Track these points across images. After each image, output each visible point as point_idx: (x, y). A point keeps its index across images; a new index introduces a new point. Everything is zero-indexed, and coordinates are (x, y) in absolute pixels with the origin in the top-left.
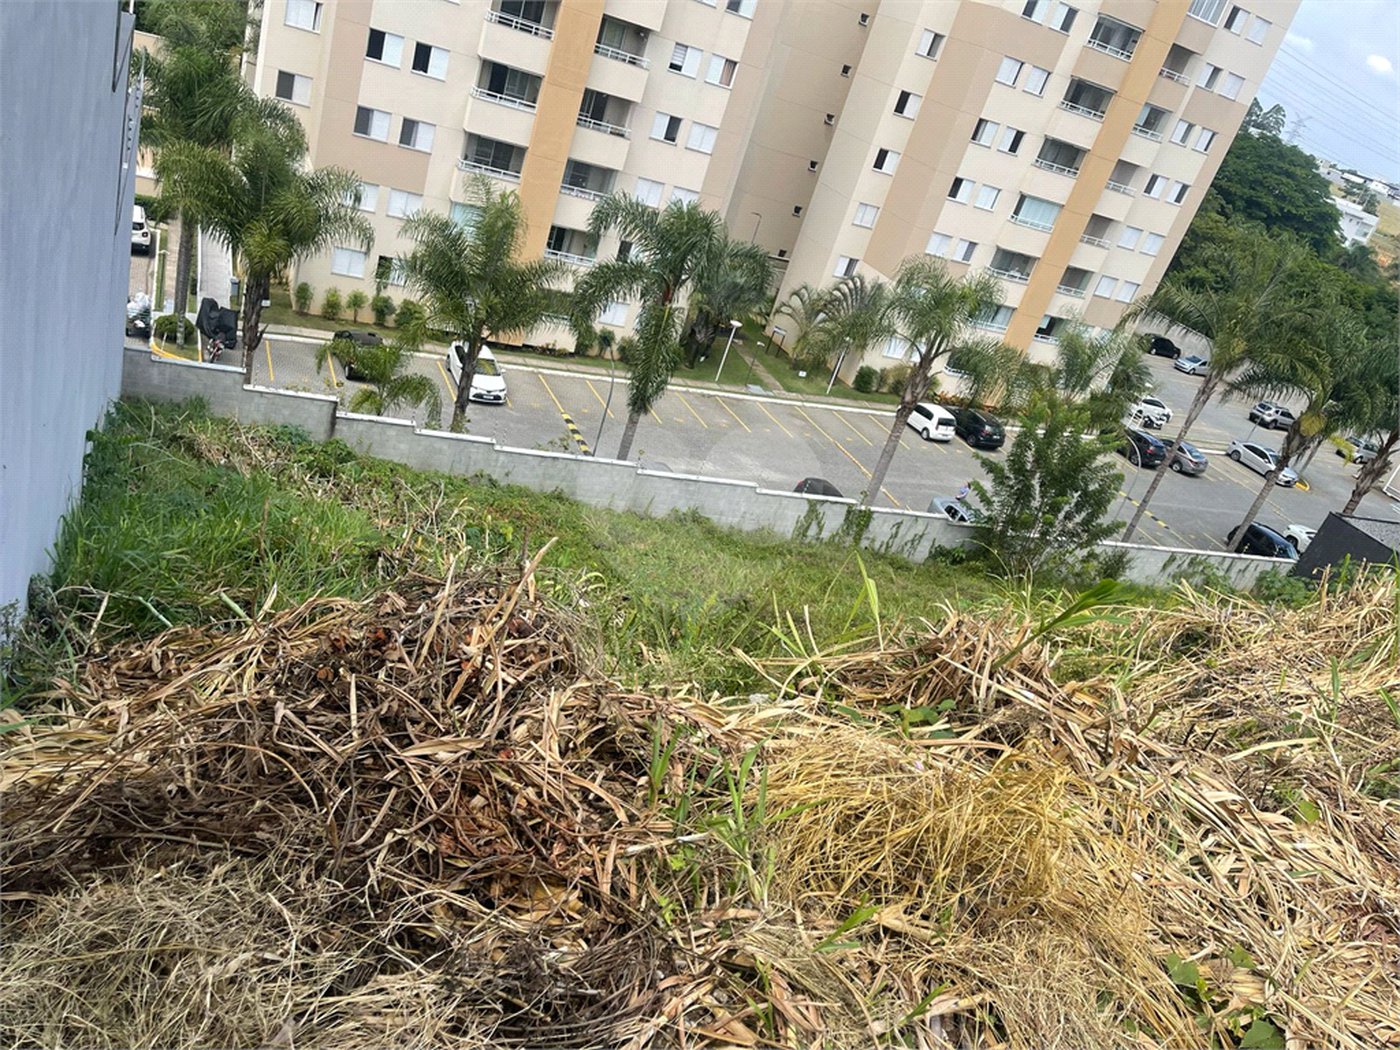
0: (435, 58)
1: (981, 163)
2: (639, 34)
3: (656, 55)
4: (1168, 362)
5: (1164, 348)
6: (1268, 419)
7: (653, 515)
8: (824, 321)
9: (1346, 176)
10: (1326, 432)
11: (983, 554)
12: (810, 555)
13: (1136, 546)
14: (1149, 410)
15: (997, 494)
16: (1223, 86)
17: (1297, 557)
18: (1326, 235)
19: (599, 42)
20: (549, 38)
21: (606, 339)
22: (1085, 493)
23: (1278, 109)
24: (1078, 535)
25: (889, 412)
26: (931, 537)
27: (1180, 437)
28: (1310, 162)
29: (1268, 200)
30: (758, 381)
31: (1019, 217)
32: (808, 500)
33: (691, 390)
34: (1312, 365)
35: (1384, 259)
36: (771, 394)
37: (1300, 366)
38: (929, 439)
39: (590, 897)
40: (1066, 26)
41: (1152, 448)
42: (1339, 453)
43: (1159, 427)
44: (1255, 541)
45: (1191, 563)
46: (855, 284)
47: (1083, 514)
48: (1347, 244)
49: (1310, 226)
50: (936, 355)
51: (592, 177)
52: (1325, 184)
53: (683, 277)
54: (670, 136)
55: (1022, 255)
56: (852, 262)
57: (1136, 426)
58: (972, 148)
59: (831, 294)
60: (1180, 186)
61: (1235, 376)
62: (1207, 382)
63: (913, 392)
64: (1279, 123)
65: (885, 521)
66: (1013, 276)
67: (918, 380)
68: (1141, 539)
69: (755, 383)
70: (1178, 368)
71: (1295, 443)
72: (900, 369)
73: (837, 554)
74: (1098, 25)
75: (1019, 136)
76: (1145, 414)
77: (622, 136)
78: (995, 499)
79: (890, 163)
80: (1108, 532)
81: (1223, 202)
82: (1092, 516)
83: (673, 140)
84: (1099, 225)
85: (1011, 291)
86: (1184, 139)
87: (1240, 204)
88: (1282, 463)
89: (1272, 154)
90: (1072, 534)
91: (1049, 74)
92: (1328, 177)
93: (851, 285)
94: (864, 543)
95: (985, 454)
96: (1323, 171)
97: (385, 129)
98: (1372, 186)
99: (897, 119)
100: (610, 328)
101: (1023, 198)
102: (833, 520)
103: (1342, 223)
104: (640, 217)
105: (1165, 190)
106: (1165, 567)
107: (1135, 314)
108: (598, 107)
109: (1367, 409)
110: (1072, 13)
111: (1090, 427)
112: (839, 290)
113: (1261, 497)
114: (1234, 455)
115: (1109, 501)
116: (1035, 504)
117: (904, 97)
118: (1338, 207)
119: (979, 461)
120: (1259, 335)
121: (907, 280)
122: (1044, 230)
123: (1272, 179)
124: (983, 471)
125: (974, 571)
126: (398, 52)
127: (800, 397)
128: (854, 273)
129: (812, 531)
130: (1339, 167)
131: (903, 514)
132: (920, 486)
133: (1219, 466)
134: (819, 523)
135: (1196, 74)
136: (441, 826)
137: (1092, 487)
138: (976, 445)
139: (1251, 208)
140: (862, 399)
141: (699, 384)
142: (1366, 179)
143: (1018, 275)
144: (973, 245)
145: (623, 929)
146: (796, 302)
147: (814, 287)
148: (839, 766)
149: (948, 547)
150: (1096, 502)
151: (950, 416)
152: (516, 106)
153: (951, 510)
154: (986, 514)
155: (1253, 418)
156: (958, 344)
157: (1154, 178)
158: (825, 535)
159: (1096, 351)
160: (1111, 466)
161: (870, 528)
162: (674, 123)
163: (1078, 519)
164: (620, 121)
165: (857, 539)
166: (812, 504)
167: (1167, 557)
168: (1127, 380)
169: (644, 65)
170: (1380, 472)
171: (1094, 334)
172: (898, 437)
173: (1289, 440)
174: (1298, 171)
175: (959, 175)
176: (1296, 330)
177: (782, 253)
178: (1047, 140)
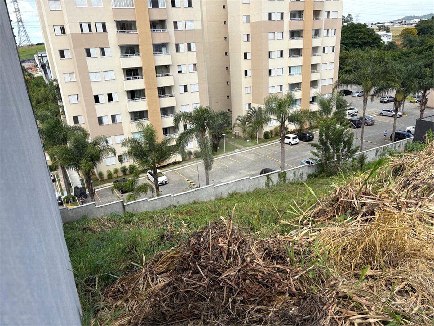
0: (114, 96)
1: (274, 63)
2: (167, 67)
3: (173, 71)
4: (350, 96)
5: (347, 93)
6: (386, 100)
7: (223, 197)
8: (248, 124)
9: (377, 25)
10: (405, 98)
11: (323, 171)
12: (273, 191)
13: (365, 151)
14: (351, 111)
15: (319, 152)
16: (332, 16)
17: (413, 136)
18: (379, 43)
19: (156, 74)
20: (142, 78)
21: (190, 153)
22: (345, 142)
23: (349, 15)
24: (348, 155)
25: (277, 142)
26: (306, 172)
27: (364, 115)
28: (365, 25)
29: (358, 41)
30: (237, 148)
31: (291, 73)
32: (266, 175)
33: (219, 158)
34: (393, 81)
35: (399, 43)
36: (241, 150)
37: (389, 82)
38: (292, 145)
39: (291, 294)
40: (282, 18)
41: (357, 122)
42: (411, 102)
43: (356, 115)
44: (399, 136)
45: (383, 150)
46: (253, 110)
47: (347, 148)
48: (386, 43)
49: (373, 43)
50: (285, 121)
51: (169, 111)
52: (372, 30)
53: (205, 128)
54: (186, 91)
55: (296, 83)
56: (249, 105)
57: (349, 117)
58: (270, 60)
59: (247, 116)
60: (332, 47)
61: (372, 92)
62: (365, 97)
63: (283, 133)
64: (351, 19)
65: (290, 173)
66: (296, 90)
67: (283, 129)
68: (366, 149)
69: (236, 149)
70: (353, 97)
71: (397, 104)
72: (276, 128)
73: (281, 188)
74: (291, 14)
75: (282, 52)
76: (350, 113)
77: (172, 96)
78: (319, 154)
79: (249, 73)
80: (356, 150)
81: (345, 46)
82: (349, 148)
83: (187, 91)
84: (314, 67)
85: (298, 94)
86: (328, 34)
87: (350, 45)
88: (396, 111)
89: (353, 28)
90: (346, 155)
91: (283, 32)
92: (372, 28)
93: (252, 111)
94: (287, 182)
95: (311, 142)
96: (370, 26)
97: (107, 121)
98: (385, 25)
99: (246, 61)
100: (189, 150)
101: (290, 68)
102: (275, 178)
103: (382, 38)
104: (187, 116)
105: (328, 50)
106: (376, 154)
107: (336, 87)
108: (163, 91)
109: (413, 86)
110: (282, 14)
111: (337, 123)
112: (249, 113)
113: (395, 123)
114: (381, 114)
115: (352, 141)
116: (332, 150)
117: (246, 54)
118: (379, 34)
119: (310, 145)
120: (373, 79)
121: (268, 103)
122: (300, 74)
123: (356, 35)
124: (312, 147)
125: (322, 177)
126: (103, 99)
127: (250, 147)
128: (251, 107)
129: (271, 184)
130: (374, 23)
131: (295, 169)
132: (295, 159)
133: (378, 119)
134: (272, 181)
135: (323, 16)
136: (242, 292)
137: (345, 140)
138: (306, 141)
139: (354, 45)
140: (268, 141)
141: (220, 155)
142: (383, 23)
143: (298, 89)
144: (281, 86)
145: (305, 299)
146: (238, 122)
147: (242, 116)
148: (333, 238)
149: (311, 173)
150: (349, 143)
151: (296, 136)
152: (140, 100)
153: (307, 162)
154: (319, 159)
155: (381, 102)
156: (290, 115)
157: (324, 48)
158: (275, 183)
159: (329, 101)
160: (348, 131)
161: (287, 176)
162: (185, 87)
163: (346, 150)
164: (170, 92)
165: (285, 181)
166: (268, 176)
167: (375, 151)
168: (341, 106)
169: (171, 75)
170: (426, 102)
171: (327, 96)
172: (284, 147)
173: (395, 104)
174: (363, 30)
175: (270, 69)
176: (383, 73)
177: (229, 110)
178: (290, 50)
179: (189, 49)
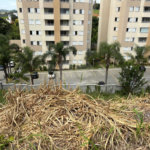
2: (67, 21)
31: (141, 32)
83: (77, 34)
122: (147, 33)
169: (69, 25)
179: (81, 12)
